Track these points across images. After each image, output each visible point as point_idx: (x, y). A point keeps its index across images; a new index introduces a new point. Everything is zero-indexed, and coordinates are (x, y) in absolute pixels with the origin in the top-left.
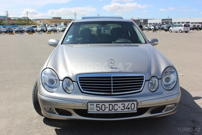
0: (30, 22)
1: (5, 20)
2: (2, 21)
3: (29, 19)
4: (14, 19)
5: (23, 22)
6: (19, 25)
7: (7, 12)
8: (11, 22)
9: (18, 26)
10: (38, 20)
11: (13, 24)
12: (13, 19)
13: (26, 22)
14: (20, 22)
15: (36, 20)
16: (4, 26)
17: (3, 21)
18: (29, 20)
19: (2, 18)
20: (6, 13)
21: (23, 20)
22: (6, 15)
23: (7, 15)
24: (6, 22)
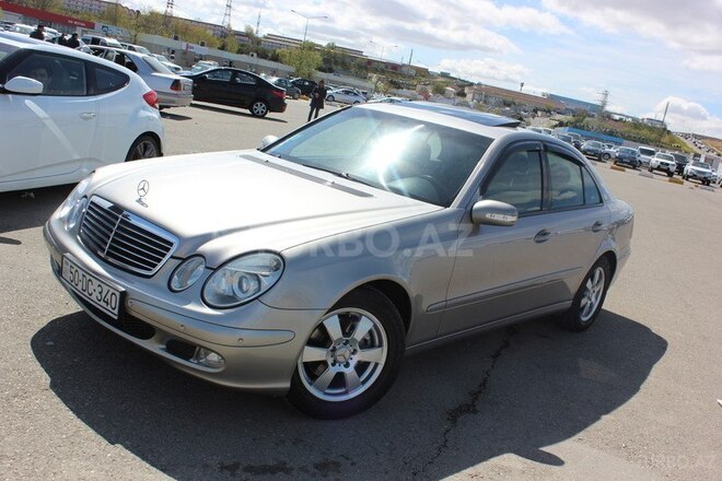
0: (666, 139)
1: (593, 116)
2: (584, 118)
3: (665, 129)
4: (621, 120)
5: (644, 133)
6: (628, 138)
7: (606, 94)
8: (609, 126)
9: (625, 142)
10: (695, 136)
11: (611, 134)
12: (617, 117)
13: (654, 136)
14: (633, 133)
15: (686, 136)
16: (584, 132)
17: (587, 119)
18: (664, 131)
19: (588, 108)
20: (601, 97)
21: (646, 126)
22: (599, 103)
23: (604, 103)
24: (593, 122)
